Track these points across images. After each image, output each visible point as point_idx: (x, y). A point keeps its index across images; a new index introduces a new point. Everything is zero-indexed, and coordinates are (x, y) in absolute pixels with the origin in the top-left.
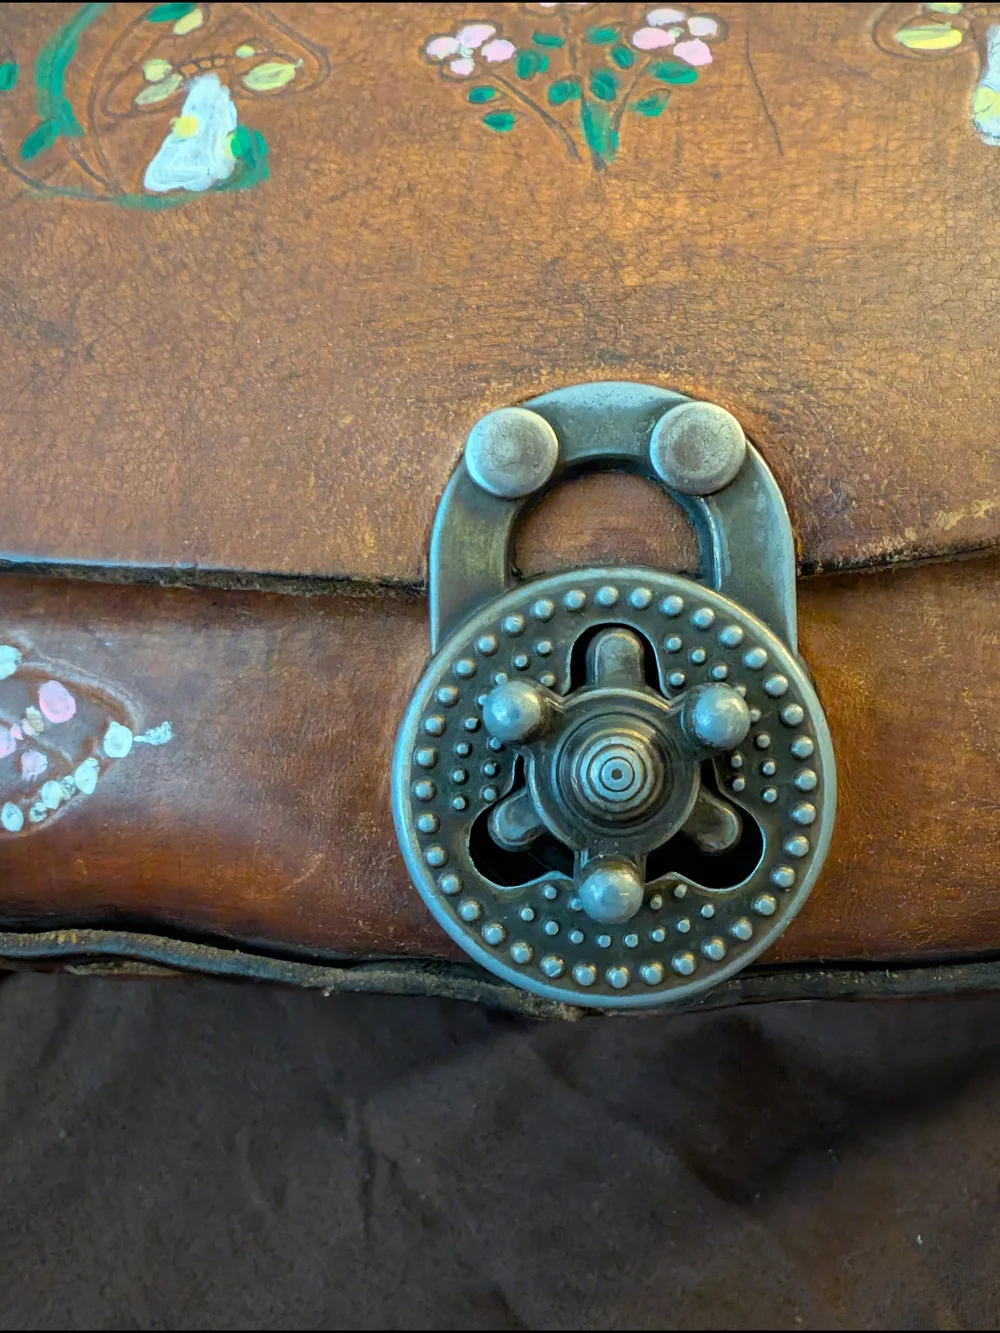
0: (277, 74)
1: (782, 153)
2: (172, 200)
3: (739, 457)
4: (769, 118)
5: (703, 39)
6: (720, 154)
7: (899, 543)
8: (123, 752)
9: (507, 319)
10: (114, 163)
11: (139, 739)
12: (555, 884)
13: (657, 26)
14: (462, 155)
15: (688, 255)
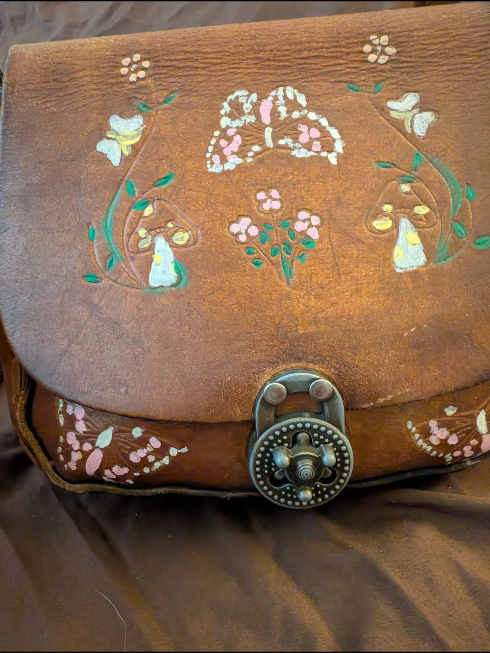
0: (183, 237)
1: (340, 278)
2: (159, 290)
3: (331, 391)
4: (336, 263)
5: (316, 226)
6: (323, 279)
7: (369, 405)
8: (175, 454)
9: (268, 345)
10: (137, 274)
11: (179, 451)
12: (290, 486)
13: (301, 221)
14: (247, 278)
15: (316, 321)
